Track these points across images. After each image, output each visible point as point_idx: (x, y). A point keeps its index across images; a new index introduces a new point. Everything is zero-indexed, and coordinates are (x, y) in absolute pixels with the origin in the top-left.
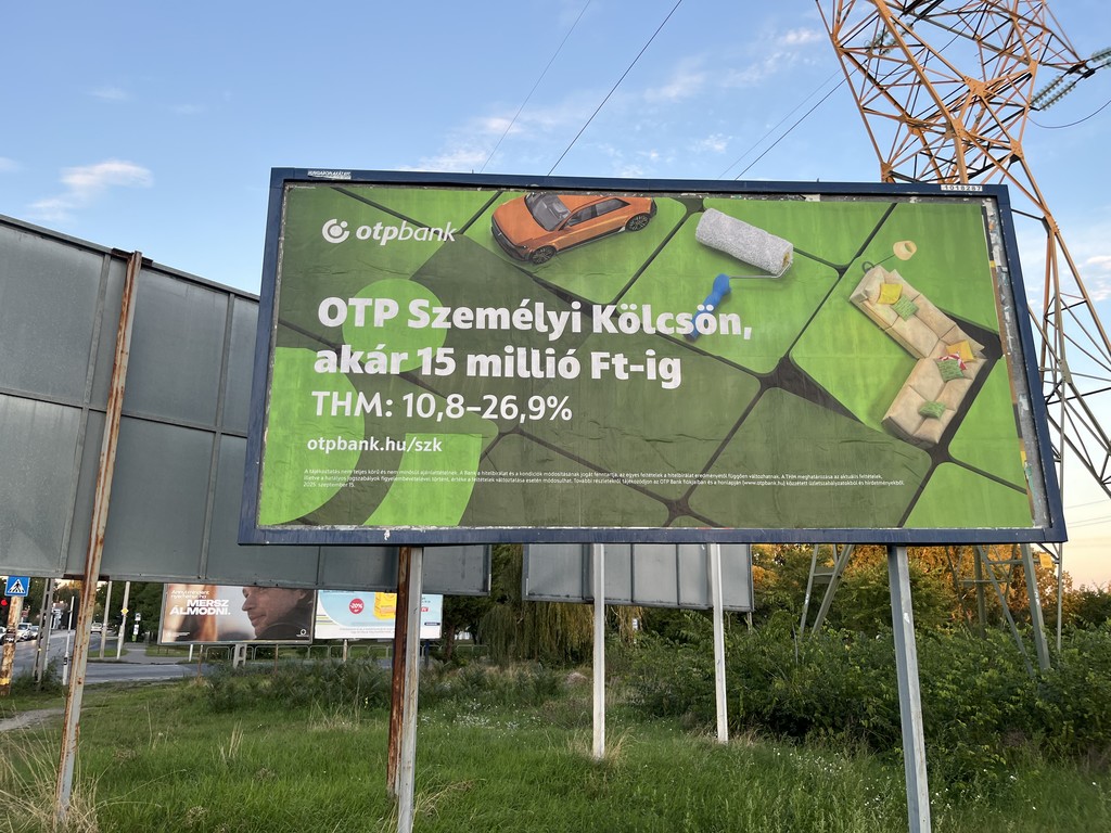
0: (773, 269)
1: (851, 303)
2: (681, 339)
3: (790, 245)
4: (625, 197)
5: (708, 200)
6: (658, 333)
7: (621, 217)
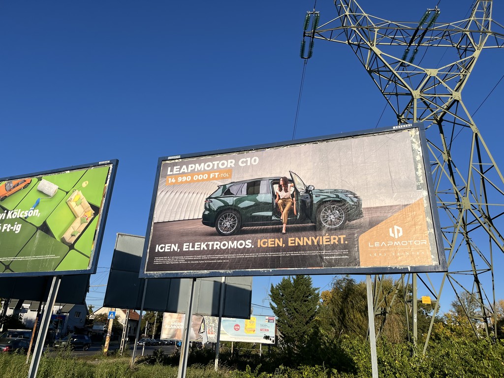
0: (52, 195)
1: (66, 203)
2: (24, 218)
3: (58, 187)
4: (26, 179)
5: (44, 177)
6: (20, 217)
7: (23, 185)
